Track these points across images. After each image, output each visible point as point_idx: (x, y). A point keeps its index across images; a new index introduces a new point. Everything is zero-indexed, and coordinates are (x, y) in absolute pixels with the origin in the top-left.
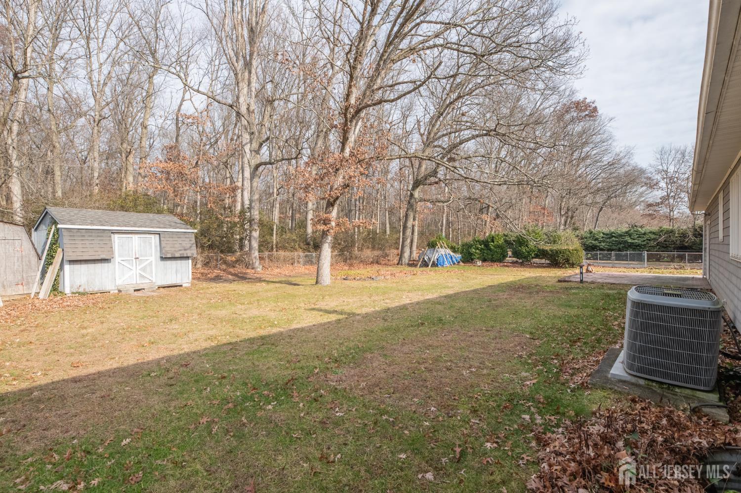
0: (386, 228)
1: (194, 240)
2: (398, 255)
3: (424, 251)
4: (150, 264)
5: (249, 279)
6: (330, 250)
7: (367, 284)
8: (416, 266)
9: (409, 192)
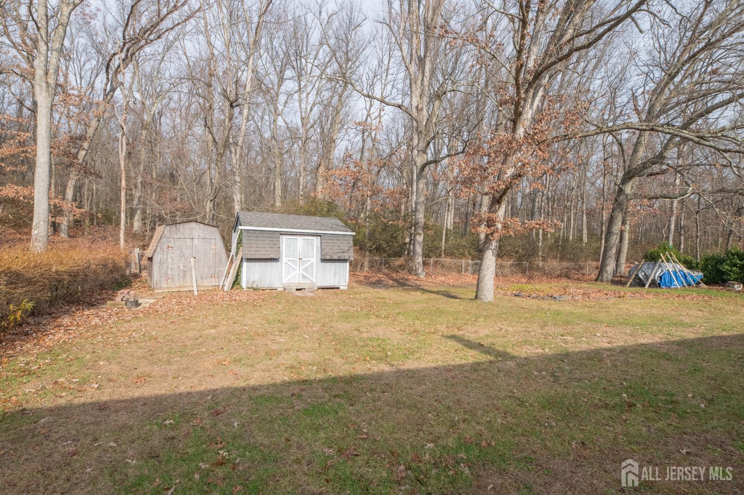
0: (582, 234)
1: (352, 243)
2: (597, 268)
3: (638, 265)
4: (312, 265)
5: (409, 286)
6: (494, 259)
7: (545, 305)
8: (623, 284)
9: (617, 187)
